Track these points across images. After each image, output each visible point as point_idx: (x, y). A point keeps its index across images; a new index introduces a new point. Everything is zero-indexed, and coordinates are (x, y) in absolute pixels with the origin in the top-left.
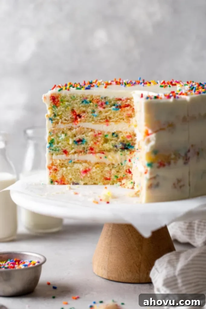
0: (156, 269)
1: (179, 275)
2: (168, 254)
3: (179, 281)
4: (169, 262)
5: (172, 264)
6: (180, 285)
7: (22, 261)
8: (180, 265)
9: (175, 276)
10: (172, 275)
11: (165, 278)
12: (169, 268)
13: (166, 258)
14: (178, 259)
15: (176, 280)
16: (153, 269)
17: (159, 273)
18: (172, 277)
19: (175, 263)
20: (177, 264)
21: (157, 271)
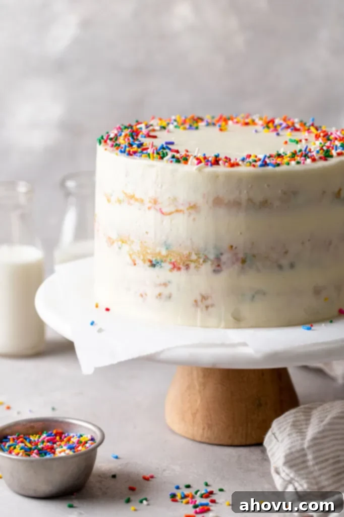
0: (274, 434)
1: (309, 447)
2: (293, 411)
3: (310, 457)
4: (295, 425)
5: (299, 428)
6: (311, 463)
7: (66, 435)
8: (312, 431)
9: (303, 449)
10: (298, 448)
11: (288, 452)
12: (294, 435)
13: (289, 417)
14: (308, 420)
15: (305, 455)
16: (269, 434)
17: (278, 441)
18: (298, 451)
19: (304, 426)
20: (307, 428)
21: (276, 438)
